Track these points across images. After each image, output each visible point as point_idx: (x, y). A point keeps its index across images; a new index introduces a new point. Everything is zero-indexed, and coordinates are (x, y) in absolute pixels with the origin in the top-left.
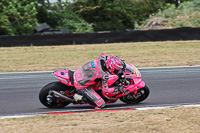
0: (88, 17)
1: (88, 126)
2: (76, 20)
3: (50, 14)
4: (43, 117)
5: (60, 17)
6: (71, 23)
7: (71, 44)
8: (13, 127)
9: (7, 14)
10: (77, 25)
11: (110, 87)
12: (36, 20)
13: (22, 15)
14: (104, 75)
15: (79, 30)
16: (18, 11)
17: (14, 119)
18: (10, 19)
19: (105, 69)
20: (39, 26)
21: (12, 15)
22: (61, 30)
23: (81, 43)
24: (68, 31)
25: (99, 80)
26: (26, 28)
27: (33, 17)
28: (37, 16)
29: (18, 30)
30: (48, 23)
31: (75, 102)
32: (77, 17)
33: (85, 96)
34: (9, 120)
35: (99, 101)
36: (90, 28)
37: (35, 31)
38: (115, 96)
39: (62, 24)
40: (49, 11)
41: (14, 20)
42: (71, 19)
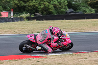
0: (92, 5)
1: (92, 59)
2: (87, 7)
3: (74, 4)
4: (70, 55)
5: (78, 6)
6: (84, 8)
7: (84, 19)
8: (56, 59)
9: (53, 4)
10: (87, 9)
11: (55, 43)
12: (67, 7)
13: (60, 5)
14: (52, 37)
15: (88, 12)
16: (58, 3)
17: (56, 55)
18: (54, 7)
19: (52, 33)
20: (68, 10)
21: (55, 5)
22: (79, 12)
23: (89, 19)
24: (82, 12)
25: (49, 39)
26: (62, 11)
27: (65, 6)
28: (68, 5)
29: (58, 12)
30: (73, 9)
31: (37, 50)
32: (87, 6)
33: (42, 47)
34: (53, 56)
35: (50, 49)
36: (93, 11)
37: (67, 13)
38: (57, 47)
39: (79, 9)
40: (73, 3)
41: (56, 7)
42: (84, 7)
